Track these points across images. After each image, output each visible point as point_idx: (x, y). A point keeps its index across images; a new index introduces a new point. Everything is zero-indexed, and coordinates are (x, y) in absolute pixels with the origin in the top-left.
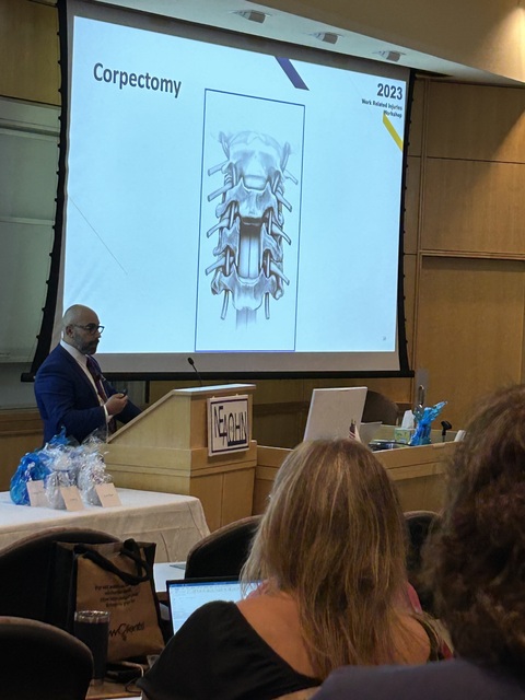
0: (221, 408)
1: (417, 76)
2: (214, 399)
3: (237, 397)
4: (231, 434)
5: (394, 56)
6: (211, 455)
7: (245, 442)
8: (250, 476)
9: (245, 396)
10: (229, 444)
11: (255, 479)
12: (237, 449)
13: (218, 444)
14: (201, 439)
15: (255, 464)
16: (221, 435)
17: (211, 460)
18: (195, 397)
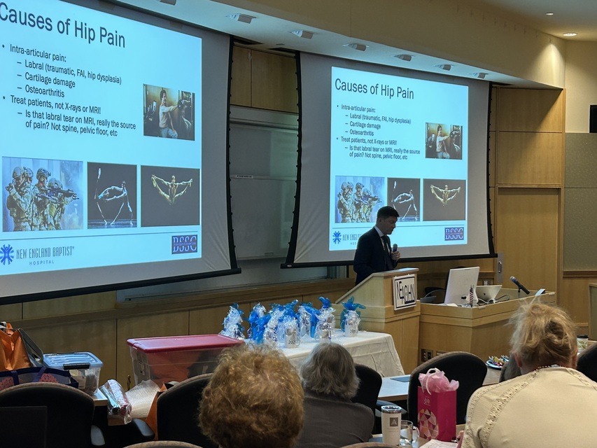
0: (400, 282)
1: (493, 85)
2: (396, 278)
3: (409, 276)
4: (406, 297)
5: (482, 75)
6: (396, 309)
7: (413, 301)
8: (417, 319)
9: (413, 275)
10: (406, 303)
11: (420, 322)
12: (410, 305)
13: (400, 303)
14: (390, 301)
15: (419, 313)
16: (401, 298)
17: (396, 312)
18: (386, 277)
